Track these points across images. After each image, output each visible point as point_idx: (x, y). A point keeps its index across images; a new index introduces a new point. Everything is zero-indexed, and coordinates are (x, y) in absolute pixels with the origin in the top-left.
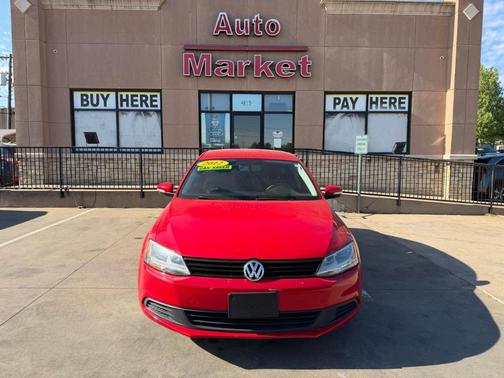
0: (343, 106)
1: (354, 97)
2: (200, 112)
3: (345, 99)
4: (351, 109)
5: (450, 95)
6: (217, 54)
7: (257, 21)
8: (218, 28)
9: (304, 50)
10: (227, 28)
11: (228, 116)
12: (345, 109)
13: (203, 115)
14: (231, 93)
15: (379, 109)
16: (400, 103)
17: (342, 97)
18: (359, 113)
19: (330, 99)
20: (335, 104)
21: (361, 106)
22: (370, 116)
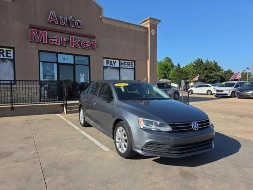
0: (110, 64)
1: (115, 61)
2: (40, 62)
3: (111, 61)
4: (113, 66)
5: (149, 62)
6: (50, 33)
7: (71, 20)
8: (50, 19)
9: (93, 37)
10: (55, 20)
11: (55, 65)
12: (111, 66)
13: (41, 63)
14: (57, 53)
15: (124, 67)
16: (131, 65)
17: (110, 60)
18: (117, 68)
19: (105, 60)
20: (107, 63)
21: (117, 65)
22: (121, 69)
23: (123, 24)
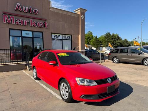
0: (56, 37)
1: (59, 35)
2: (10, 36)
3: (57, 35)
4: (58, 38)
5: (80, 36)
6: (16, 17)
7: (31, 9)
8: (17, 8)
9: (45, 20)
10: (20, 9)
11: (20, 38)
12: (57, 38)
13: (11, 37)
14: (22, 30)
15: (65, 39)
16: (69, 37)
17: (56, 35)
19: (53, 35)
20: (54, 37)
21: (60, 38)
22: (63, 41)
23: (64, 12)
